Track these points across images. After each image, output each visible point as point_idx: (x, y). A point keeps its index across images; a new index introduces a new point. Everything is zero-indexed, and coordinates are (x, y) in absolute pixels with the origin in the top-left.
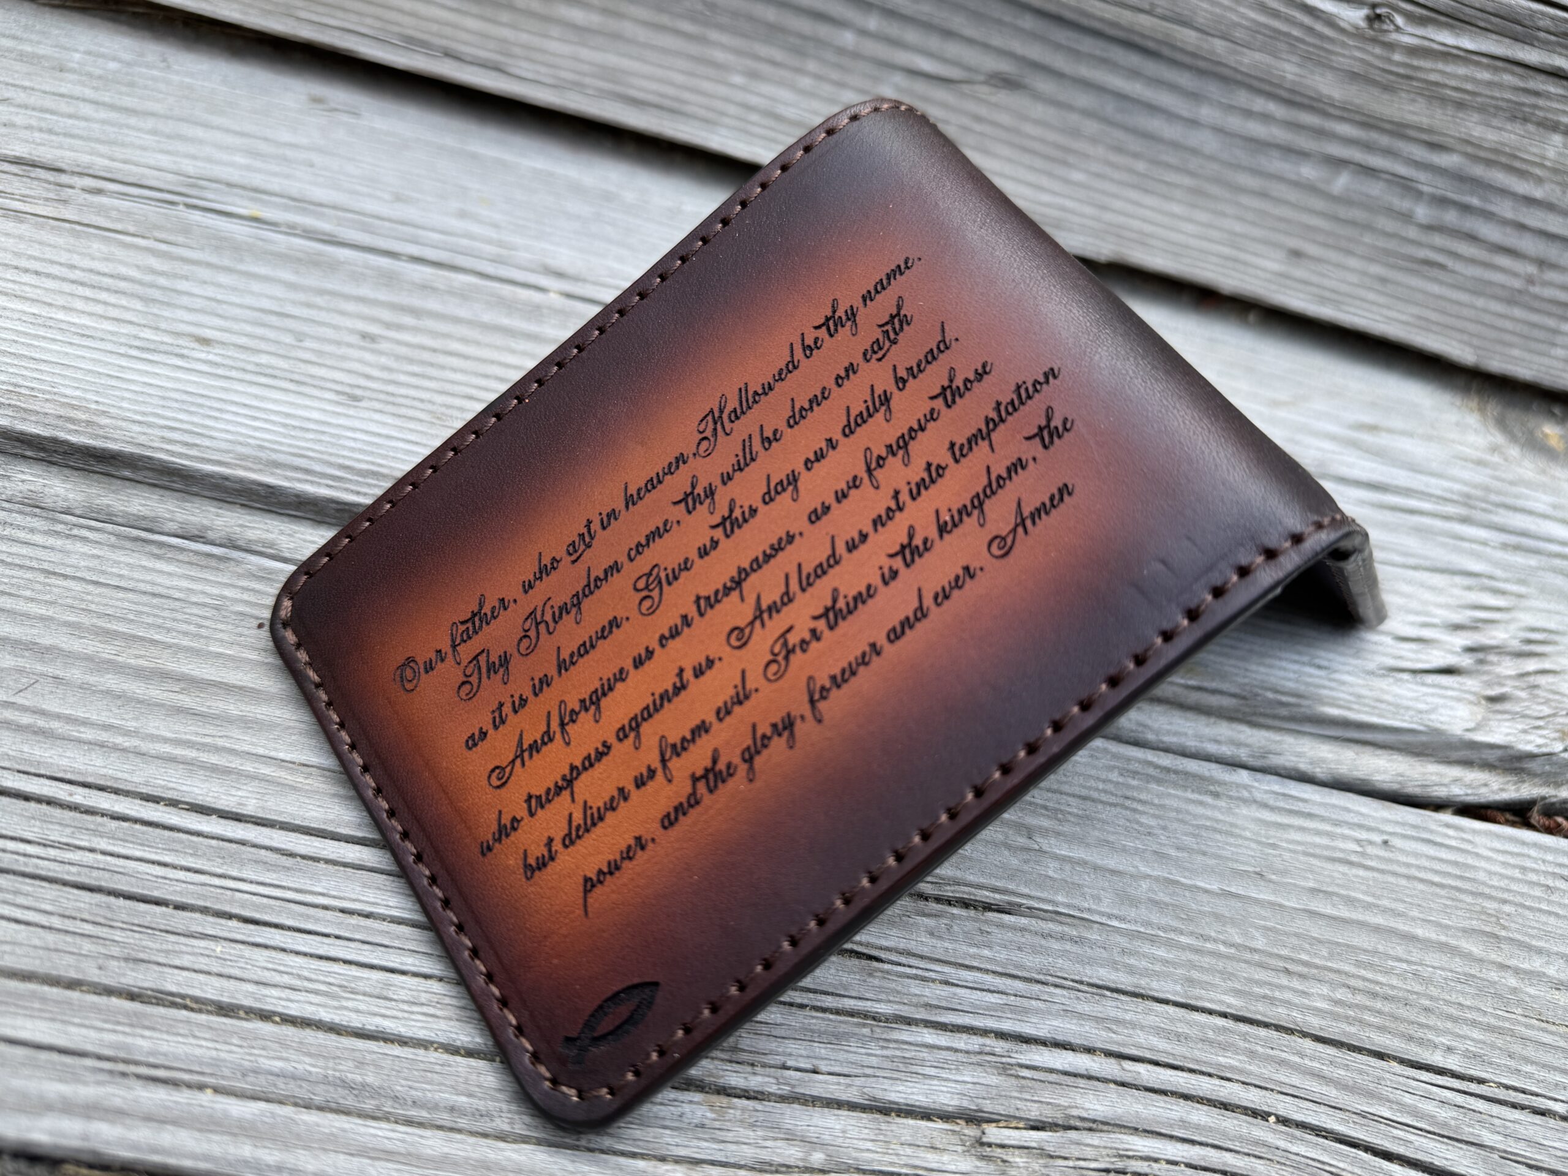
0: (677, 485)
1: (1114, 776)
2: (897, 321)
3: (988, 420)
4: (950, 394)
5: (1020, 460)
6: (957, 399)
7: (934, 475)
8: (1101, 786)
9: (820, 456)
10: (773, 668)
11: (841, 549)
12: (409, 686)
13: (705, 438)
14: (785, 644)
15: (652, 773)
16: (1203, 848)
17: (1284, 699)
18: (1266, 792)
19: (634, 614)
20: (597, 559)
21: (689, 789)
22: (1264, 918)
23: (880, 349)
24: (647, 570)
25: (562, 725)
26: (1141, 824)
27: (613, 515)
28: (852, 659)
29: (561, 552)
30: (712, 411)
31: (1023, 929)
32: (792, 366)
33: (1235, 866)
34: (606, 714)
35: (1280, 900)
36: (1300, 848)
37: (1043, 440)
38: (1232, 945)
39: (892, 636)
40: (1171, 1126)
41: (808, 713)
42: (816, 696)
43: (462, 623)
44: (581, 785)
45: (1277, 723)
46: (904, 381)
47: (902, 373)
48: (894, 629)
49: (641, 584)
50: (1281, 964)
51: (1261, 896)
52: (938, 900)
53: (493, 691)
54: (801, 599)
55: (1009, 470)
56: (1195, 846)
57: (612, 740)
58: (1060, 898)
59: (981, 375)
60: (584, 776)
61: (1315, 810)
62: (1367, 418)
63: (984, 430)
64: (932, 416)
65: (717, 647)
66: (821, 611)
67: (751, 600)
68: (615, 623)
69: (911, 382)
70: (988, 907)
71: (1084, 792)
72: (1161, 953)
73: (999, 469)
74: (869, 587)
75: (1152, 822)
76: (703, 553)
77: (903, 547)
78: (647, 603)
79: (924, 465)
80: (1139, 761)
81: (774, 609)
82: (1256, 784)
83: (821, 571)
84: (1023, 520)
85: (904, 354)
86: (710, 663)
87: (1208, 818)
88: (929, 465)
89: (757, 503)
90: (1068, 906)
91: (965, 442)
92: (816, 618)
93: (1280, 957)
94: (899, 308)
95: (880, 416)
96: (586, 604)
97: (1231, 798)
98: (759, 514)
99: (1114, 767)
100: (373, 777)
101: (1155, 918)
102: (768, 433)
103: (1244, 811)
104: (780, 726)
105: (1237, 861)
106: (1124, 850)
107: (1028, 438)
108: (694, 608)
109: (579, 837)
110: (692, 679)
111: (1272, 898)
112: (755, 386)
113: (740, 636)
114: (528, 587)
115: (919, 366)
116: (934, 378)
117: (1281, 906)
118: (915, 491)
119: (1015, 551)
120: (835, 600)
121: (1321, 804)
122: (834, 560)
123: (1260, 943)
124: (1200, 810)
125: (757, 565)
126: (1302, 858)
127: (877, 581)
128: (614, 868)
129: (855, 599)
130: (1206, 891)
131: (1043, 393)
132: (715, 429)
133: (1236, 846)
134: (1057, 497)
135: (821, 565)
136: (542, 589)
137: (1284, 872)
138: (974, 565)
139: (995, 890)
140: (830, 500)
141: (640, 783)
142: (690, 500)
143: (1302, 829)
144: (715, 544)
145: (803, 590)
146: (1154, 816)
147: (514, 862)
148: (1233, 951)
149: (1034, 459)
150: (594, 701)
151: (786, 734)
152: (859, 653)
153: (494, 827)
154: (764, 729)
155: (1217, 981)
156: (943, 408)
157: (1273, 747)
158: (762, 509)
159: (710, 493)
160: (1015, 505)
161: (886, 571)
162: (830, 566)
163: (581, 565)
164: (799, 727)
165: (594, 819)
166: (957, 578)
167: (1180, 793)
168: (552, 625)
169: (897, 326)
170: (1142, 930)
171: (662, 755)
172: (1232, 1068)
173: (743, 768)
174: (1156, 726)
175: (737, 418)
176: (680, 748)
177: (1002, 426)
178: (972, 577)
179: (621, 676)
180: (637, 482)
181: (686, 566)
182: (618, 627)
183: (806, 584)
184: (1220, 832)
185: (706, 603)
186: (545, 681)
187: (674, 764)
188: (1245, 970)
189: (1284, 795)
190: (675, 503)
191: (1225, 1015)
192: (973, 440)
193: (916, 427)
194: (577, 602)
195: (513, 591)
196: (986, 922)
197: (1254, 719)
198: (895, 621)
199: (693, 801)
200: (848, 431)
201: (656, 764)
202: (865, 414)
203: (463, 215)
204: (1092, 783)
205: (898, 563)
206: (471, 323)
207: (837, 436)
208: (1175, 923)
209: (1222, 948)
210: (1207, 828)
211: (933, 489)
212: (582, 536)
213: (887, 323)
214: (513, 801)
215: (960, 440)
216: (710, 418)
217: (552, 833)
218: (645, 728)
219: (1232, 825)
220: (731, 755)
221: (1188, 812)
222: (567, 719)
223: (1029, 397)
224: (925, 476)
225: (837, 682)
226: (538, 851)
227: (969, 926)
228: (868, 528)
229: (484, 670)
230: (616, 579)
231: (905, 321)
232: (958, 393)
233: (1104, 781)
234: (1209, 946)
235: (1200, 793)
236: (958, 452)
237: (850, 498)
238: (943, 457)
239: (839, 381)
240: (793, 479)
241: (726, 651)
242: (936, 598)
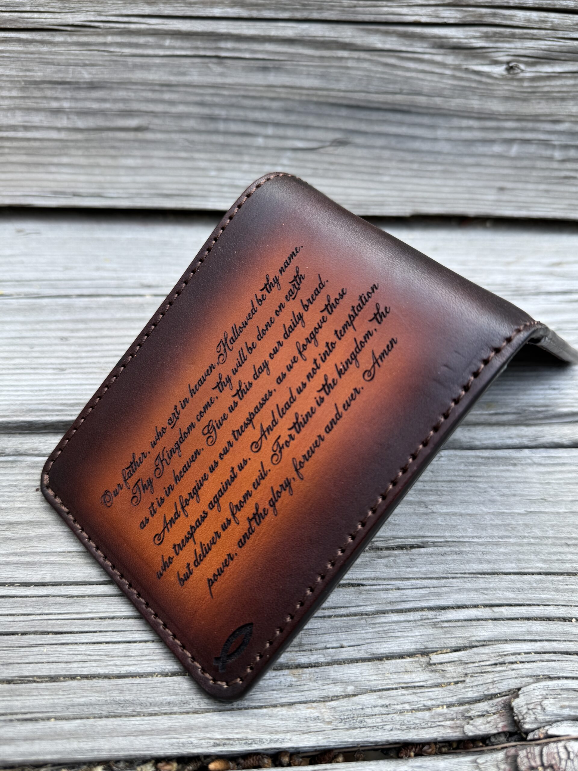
0: (212, 379)
1: (462, 467)
2: (298, 279)
3: (350, 316)
4: (329, 308)
5: (369, 332)
6: (334, 309)
7: (331, 348)
8: (456, 473)
9: (276, 351)
10: (275, 458)
11: (295, 393)
12: (109, 504)
13: (221, 354)
14: (278, 445)
15: (229, 521)
16: (513, 492)
17: (539, 409)
18: (540, 457)
19: (205, 446)
20: (183, 424)
21: (248, 526)
22: (550, 521)
23: (293, 293)
24: (207, 424)
25: (183, 507)
26: (480, 488)
27: (186, 401)
28: (311, 445)
29: (165, 424)
30: (222, 341)
31: (431, 554)
32: (254, 311)
33: (531, 498)
34: (202, 498)
35: (557, 510)
36: (562, 482)
37: (377, 320)
38: (537, 538)
39: (328, 430)
40: (523, 635)
41: (296, 476)
42: (298, 467)
43: (127, 468)
44: (197, 535)
45: (539, 422)
46: (307, 306)
47: (305, 303)
48: (328, 426)
49: (206, 431)
50: (563, 541)
51: (547, 510)
52: (387, 548)
53: (148, 498)
54: (281, 422)
55: (365, 338)
56: (509, 493)
57: (207, 510)
58: (447, 534)
59: (342, 295)
60: (197, 530)
61: (565, 461)
62: (555, 260)
63: (349, 321)
64: (324, 320)
65: (247, 454)
66: (292, 425)
67: (258, 427)
68: (197, 453)
69: (311, 306)
70: (412, 547)
71: (449, 479)
72: (502, 549)
73: (360, 338)
74: (312, 409)
75: (486, 486)
76: (231, 409)
77: (324, 386)
78: (210, 440)
79: (325, 344)
80: (473, 457)
81: (270, 429)
82: (534, 455)
83: (288, 406)
84: (377, 360)
85: (304, 294)
86: (245, 462)
87: (513, 477)
88: (327, 344)
89: (251, 380)
90: (451, 537)
91: (341, 329)
92: (290, 429)
93: (562, 538)
94: (297, 272)
95: (299, 326)
96: (182, 447)
97: (522, 464)
98: (254, 385)
99: (461, 463)
100: (102, 551)
101: (496, 533)
102: (250, 345)
103: (530, 469)
104: (284, 485)
105: (531, 495)
106: (474, 503)
107: (370, 321)
108: (233, 437)
109: (201, 560)
110: (238, 471)
111: (552, 510)
112: (239, 325)
113: (256, 446)
114: (154, 444)
115: (312, 297)
116: (321, 302)
117: (558, 512)
118: (323, 358)
119: (376, 377)
120: (297, 419)
121: (567, 457)
122: (293, 399)
123: (551, 533)
124: (508, 474)
125: (257, 409)
126: (564, 486)
127: (315, 405)
128: (220, 572)
129: (306, 416)
130: (519, 514)
131: (373, 298)
132: (225, 349)
133: (529, 488)
134: (390, 346)
135: (287, 403)
136: (160, 444)
137: (556, 495)
138: (358, 387)
139: (414, 537)
140: (285, 371)
141: (224, 528)
142: (220, 386)
143: (561, 472)
144: (236, 404)
145: (281, 417)
146: (486, 482)
147: (173, 578)
148: (538, 540)
149: (376, 330)
150: (195, 492)
151: (288, 488)
152: (314, 442)
153: (161, 564)
154: (277, 488)
155: (533, 557)
156: (328, 315)
157: (539, 434)
158: (254, 382)
159: (229, 380)
160: (371, 354)
161: (318, 399)
162: (292, 403)
163: (176, 429)
164: (293, 483)
165: (206, 550)
166: (352, 395)
167: (496, 468)
168: (168, 460)
169: (298, 281)
170: (490, 540)
171: (232, 512)
172: (548, 599)
173: (271, 510)
174: (479, 437)
175: (234, 341)
176: (239, 507)
177: (357, 318)
178: (359, 393)
179: (205, 478)
180: (194, 383)
181: (225, 418)
182: (199, 454)
183: (282, 414)
184: (520, 483)
185: (238, 433)
186: (171, 488)
187: (239, 515)
188: (545, 549)
189: (549, 457)
190: (214, 389)
191: (540, 574)
192: (345, 327)
193: (317, 327)
194: (178, 446)
195: (147, 448)
196: (413, 554)
197: (527, 422)
198: (327, 422)
200: (286, 336)
201: (230, 517)
202: (293, 326)
203: (98, 269)
204: (452, 473)
205: (323, 394)
206: (111, 320)
207: (282, 339)
208: (507, 534)
209: (532, 541)
210: (513, 482)
211: (332, 355)
212: (173, 414)
213: (293, 281)
214: (167, 549)
215: (339, 328)
216: (221, 344)
217: (188, 561)
218: (221, 500)
219: (526, 478)
220: (264, 505)
221: (503, 477)
222: (185, 504)
223: (367, 301)
224: (327, 349)
225: (306, 458)
226: (183, 571)
227: (405, 558)
228: (305, 380)
229: (141, 489)
230: (193, 431)
231: (302, 278)
232: (333, 306)
233: (458, 471)
234: (525, 541)
235: (507, 466)
236: (339, 334)
237: (294, 368)
238: (333, 338)
239: (277, 313)
240: (266, 365)
241: (251, 455)
242: (344, 407)
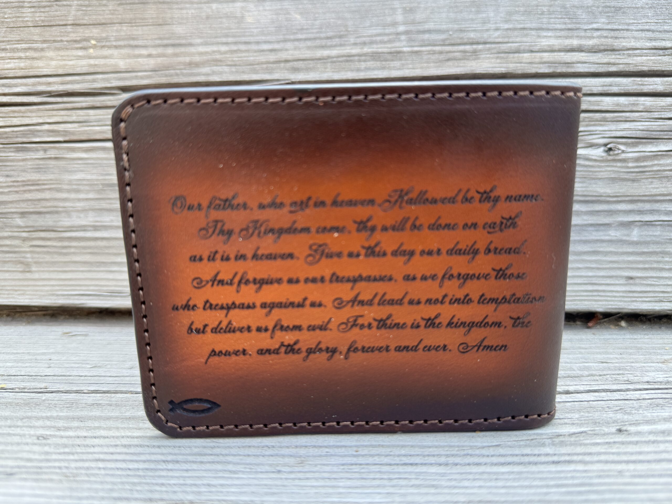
0: (361, 212)
2: (510, 222)
3: (504, 298)
4: (501, 274)
5: (500, 323)
6: (502, 278)
7: (466, 301)
9: (430, 253)
10: (344, 326)
11: (406, 300)
12: (177, 210)
13: (389, 201)
14: (355, 321)
15: (266, 330)
19: (302, 258)
20: (302, 219)
21: (277, 346)
23: (493, 228)
24: (321, 243)
25: (240, 282)
27: (323, 204)
28: (376, 345)
29: (287, 202)
30: (402, 190)
32: (452, 200)
34: (262, 292)
37: (515, 322)
39: (397, 349)
41: (344, 353)
42: (352, 349)
43: (220, 199)
44: (233, 312)
46: (490, 251)
47: (492, 247)
48: (400, 347)
49: (314, 247)
53: (216, 243)
54: (375, 307)
55: (493, 323)
57: (258, 304)
59: (519, 277)
60: (236, 310)
63: (499, 301)
64: (486, 277)
65: (328, 300)
66: (379, 318)
67: (355, 292)
68: (291, 256)
69: (491, 255)
73: (490, 320)
74: (404, 324)
76: (350, 255)
77: (429, 319)
78: (311, 258)
79: (466, 294)
81: (362, 303)
83: (392, 302)
84: (480, 346)
85: (500, 240)
86: (320, 305)
88: (467, 295)
89: (389, 251)
91: (488, 298)
92: (375, 320)
94: (516, 216)
95: (467, 257)
96: (284, 236)
98: (386, 258)
102: (418, 223)
104: (329, 350)
107: (511, 317)
108: (330, 276)
109: (220, 332)
110: (308, 305)
112: (429, 196)
113: (339, 302)
114: (262, 207)
115: (501, 250)
116: (501, 261)
118: (453, 301)
119: (466, 355)
120: (387, 319)
122: (400, 302)
125: (368, 279)
127: (409, 324)
128: (228, 354)
129: (395, 324)
131: (533, 305)
132: (397, 200)
134: (499, 348)
135: (393, 300)
136: (268, 213)
138: (449, 347)
140: (419, 276)
141: (259, 329)
142: (362, 225)
144: (358, 255)
145: (379, 304)
147: (186, 323)
149: (505, 327)
150: (261, 282)
151: (330, 354)
152: (381, 345)
153: (184, 303)
154: (323, 346)
156: (493, 278)
158: (389, 256)
159: (373, 229)
160: (483, 338)
161: (416, 323)
162: (396, 303)
163: (292, 217)
164: (337, 355)
165: (230, 330)
166: (439, 346)
168: (262, 234)
169: (508, 224)
171: (275, 326)
173: (304, 354)
175: (411, 204)
176: (284, 329)
177: (507, 304)
178: (444, 350)
179: (279, 281)
180: (346, 196)
181: (339, 255)
182: (292, 259)
183: (382, 302)
185: (336, 279)
186: (244, 257)
187: (278, 333)
190: (355, 222)
192: (492, 300)
193: (477, 275)
194: (281, 231)
198: (403, 344)
199: (276, 352)
200: (450, 252)
201: (271, 328)
202: (462, 251)
205: (423, 323)
207: (444, 250)
211: (461, 306)
212: (302, 202)
213: (506, 219)
214: (199, 297)
215: (488, 296)
216: (399, 193)
217: (209, 322)
218: (275, 310)
220: (303, 346)
222: (244, 281)
223: (527, 302)
224: (462, 298)
225: (364, 349)
226: (198, 325)
228: (423, 300)
229: (217, 231)
230: (303, 236)
231: (514, 225)
232: (504, 276)
236: (482, 300)
237: (427, 282)
238: (475, 296)
239: (465, 226)
240: (412, 253)
241: (330, 305)
242: (425, 347)
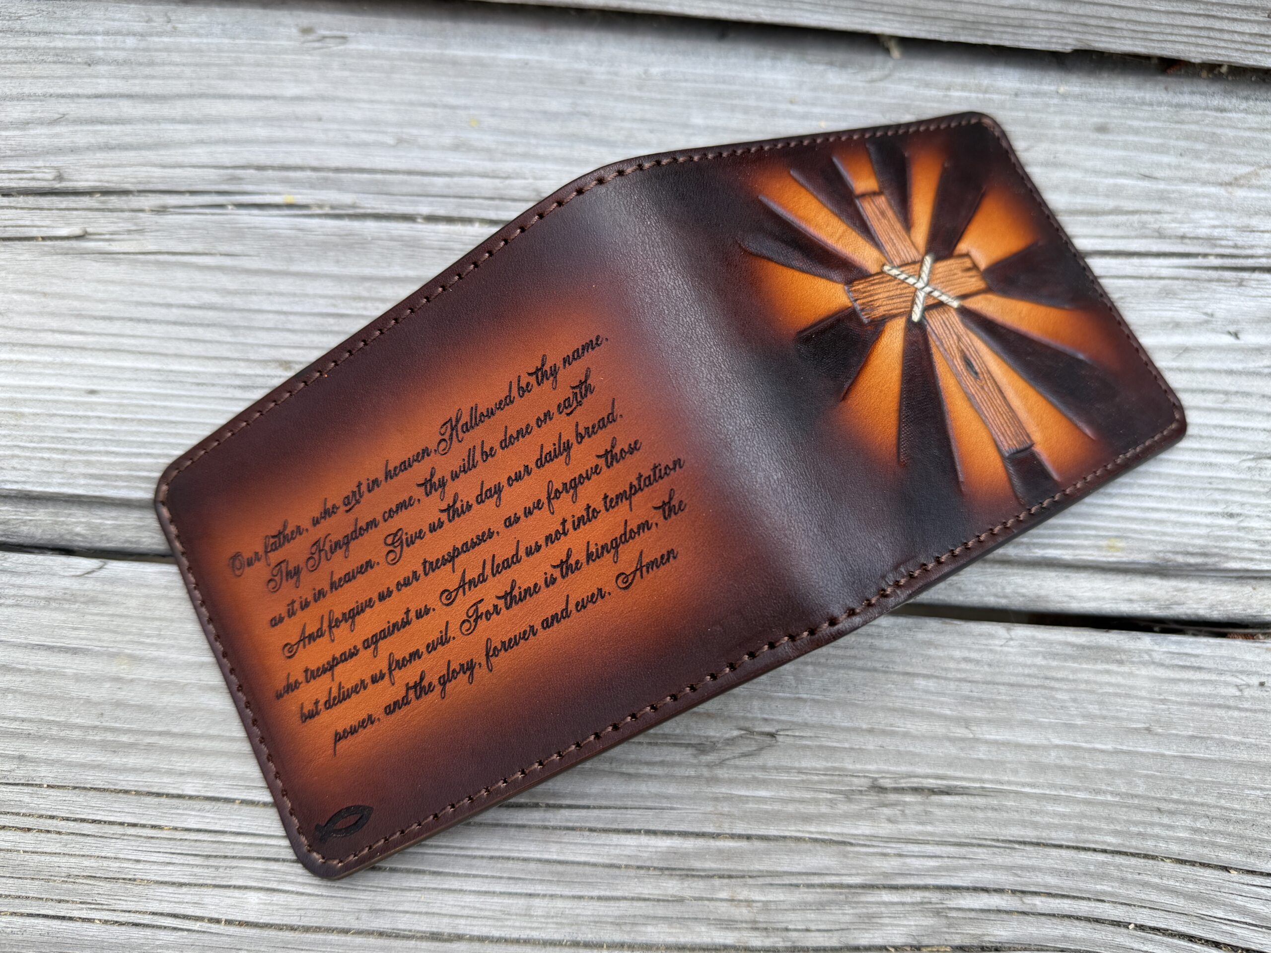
0: (421, 471)
2: (583, 388)
3: (631, 486)
4: (610, 457)
5: (647, 522)
6: (615, 462)
7: (591, 515)
9: (518, 477)
10: (467, 625)
11: (522, 552)
12: (238, 573)
14: (476, 610)
15: (382, 677)
19: (382, 561)
20: (365, 512)
21: (403, 693)
23: (570, 406)
24: (394, 530)
25: (330, 627)
27: (376, 482)
28: (517, 633)
29: (339, 502)
30: (450, 419)
32: (508, 401)
34: (358, 628)
37: (664, 511)
39: (545, 624)
41: (484, 663)
42: (491, 652)
43: (273, 537)
44: (338, 669)
46: (582, 438)
47: (581, 430)
48: (547, 620)
49: (389, 541)
53: (289, 591)
54: (491, 581)
55: (639, 527)
57: (360, 646)
59: (634, 448)
60: (340, 666)
63: (628, 493)
64: (596, 470)
65: (433, 601)
66: (502, 594)
67: (459, 573)
68: (369, 564)
69: (586, 439)
73: (633, 525)
74: (536, 585)
76: (433, 529)
77: (562, 563)
78: (392, 556)
79: (585, 506)
81: (473, 583)
83: (507, 564)
84: (642, 567)
85: (585, 416)
86: (427, 611)
88: (589, 507)
89: (472, 501)
91: (614, 496)
92: (499, 598)
94: (587, 377)
95: (562, 458)
96: (353, 544)
98: (472, 511)
100: (215, 627)
102: (487, 449)
104: (465, 667)
107: (655, 508)
108: (422, 568)
109: (334, 705)
110: (414, 618)
112: (482, 409)
113: (448, 596)
114: (316, 522)
115: (593, 427)
116: (600, 442)
118: (576, 524)
119: (633, 588)
120: (512, 589)
122: (516, 559)
125: (467, 547)
127: (541, 583)
128: (353, 731)
129: (525, 591)
131: (670, 477)
132: (451, 435)
134: (666, 557)
135: (507, 560)
136: (326, 525)
138: (606, 589)
140: (521, 513)
141: (374, 680)
142: (430, 485)
144: (441, 524)
145: (494, 575)
147: (294, 708)
149: (657, 524)
150: (352, 615)
152: (522, 630)
153: (284, 683)
154: (455, 666)
156: (605, 468)
158: (475, 506)
159: (443, 484)
160: (638, 554)
161: (549, 576)
162: (513, 562)
163: (351, 516)
164: (477, 670)
165: (344, 696)
166: (593, 595)
168: (329, 555)
169: (583, 392)
171: (390, 665)
173: (438, 688)
175: (468, 430)
176: (401, 664)
177: (639, 494)
178: (602, 597)
179: (369, 603)
180: (395, 461)
181: (420, 535)
182: (372, 567)
183: (496, 571)
185: (430, 567)
186: (322, 593)
187: (397, 673)
190: (419, 485)
192: (620, 497)
193: (584, 475)
194: (348, 540)
195: (306, 524)
198: (549, 614)
199: (405, 702)
200: (540, 463)
201: (386, 671)
202: (553, 454)
205: (557, 573)
207: (532, 465)
211: (589, 525)
212: (354, 493)
213: (577, 387)
214: (296, 669)
215: (611, 494)
216: (449, 425)
217: (319, 696)
218: (381, 644)
220: (432, 678)
222: (334, 624)
223: (661, 477)
224: (585, 514)
225: (505, 646)
226: (308, 707)
228: (542, 542)
229: (284, 576)
230: (373, 531)
231: (589, 389)
232: (616, 458)
236: (610, 503)
237: (533, 516)
238: (598, 504)
239: (539, 422)
240: (498, 490)
241: (438, 605)
242: (577, 605)
